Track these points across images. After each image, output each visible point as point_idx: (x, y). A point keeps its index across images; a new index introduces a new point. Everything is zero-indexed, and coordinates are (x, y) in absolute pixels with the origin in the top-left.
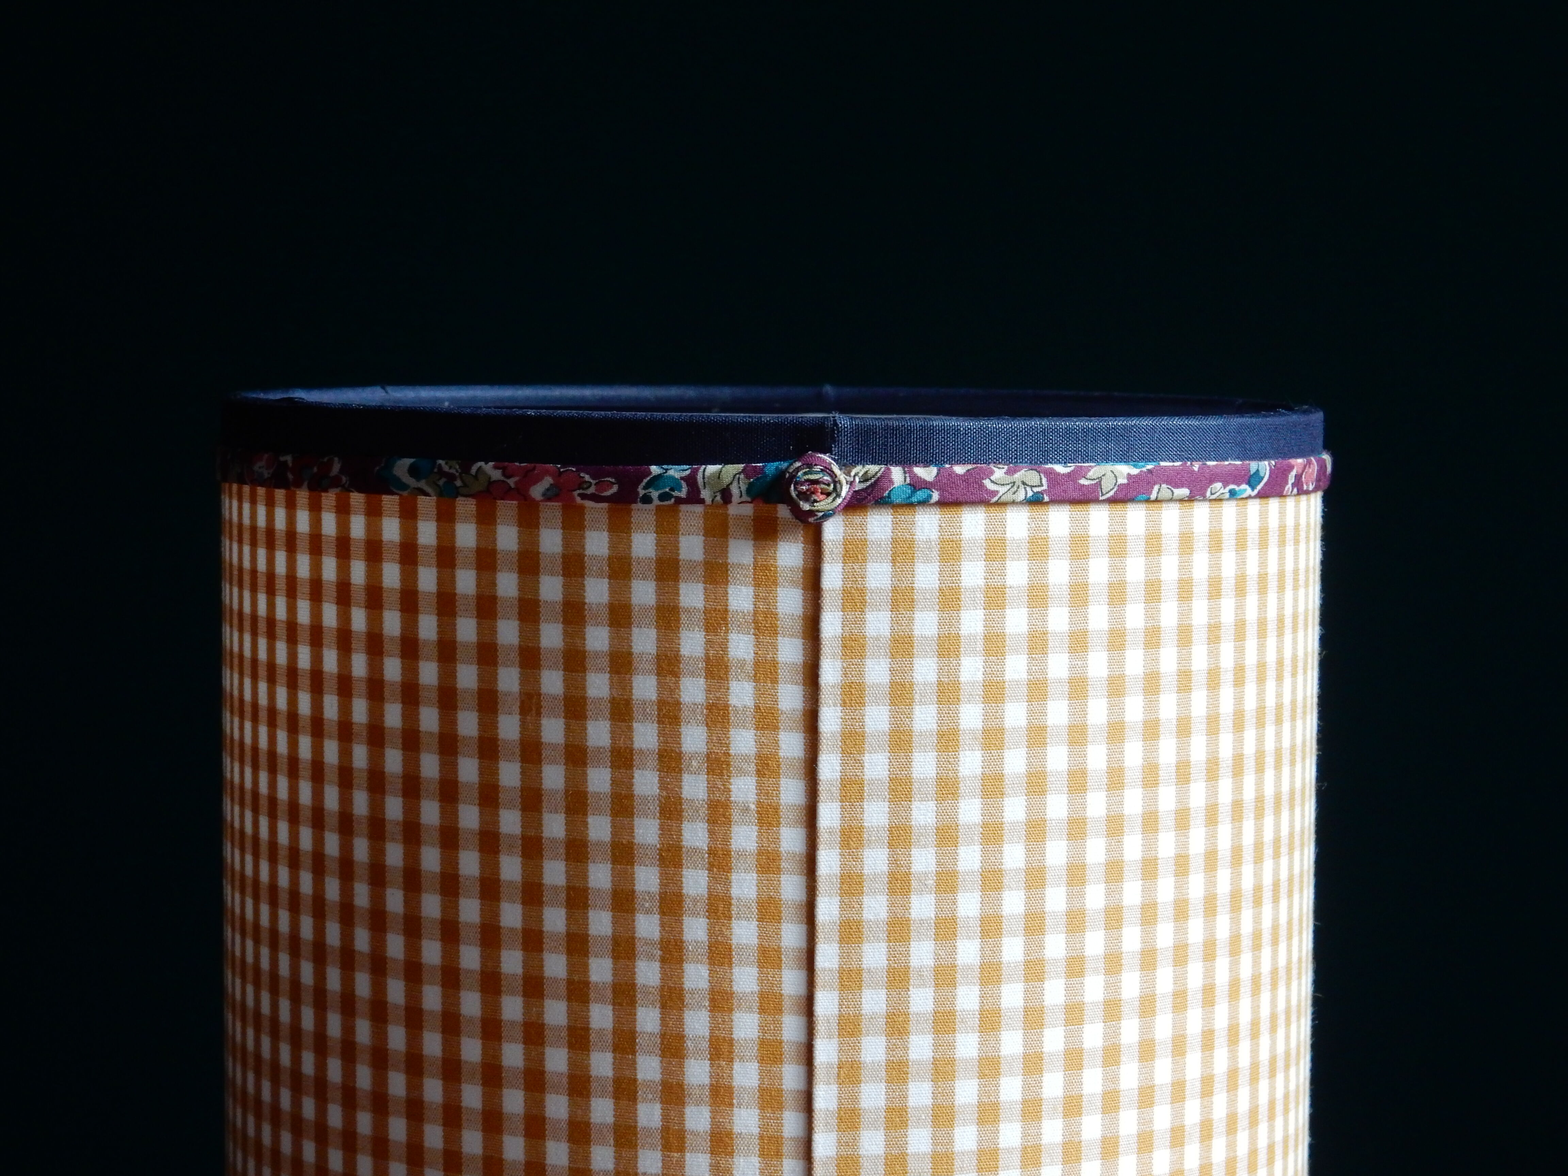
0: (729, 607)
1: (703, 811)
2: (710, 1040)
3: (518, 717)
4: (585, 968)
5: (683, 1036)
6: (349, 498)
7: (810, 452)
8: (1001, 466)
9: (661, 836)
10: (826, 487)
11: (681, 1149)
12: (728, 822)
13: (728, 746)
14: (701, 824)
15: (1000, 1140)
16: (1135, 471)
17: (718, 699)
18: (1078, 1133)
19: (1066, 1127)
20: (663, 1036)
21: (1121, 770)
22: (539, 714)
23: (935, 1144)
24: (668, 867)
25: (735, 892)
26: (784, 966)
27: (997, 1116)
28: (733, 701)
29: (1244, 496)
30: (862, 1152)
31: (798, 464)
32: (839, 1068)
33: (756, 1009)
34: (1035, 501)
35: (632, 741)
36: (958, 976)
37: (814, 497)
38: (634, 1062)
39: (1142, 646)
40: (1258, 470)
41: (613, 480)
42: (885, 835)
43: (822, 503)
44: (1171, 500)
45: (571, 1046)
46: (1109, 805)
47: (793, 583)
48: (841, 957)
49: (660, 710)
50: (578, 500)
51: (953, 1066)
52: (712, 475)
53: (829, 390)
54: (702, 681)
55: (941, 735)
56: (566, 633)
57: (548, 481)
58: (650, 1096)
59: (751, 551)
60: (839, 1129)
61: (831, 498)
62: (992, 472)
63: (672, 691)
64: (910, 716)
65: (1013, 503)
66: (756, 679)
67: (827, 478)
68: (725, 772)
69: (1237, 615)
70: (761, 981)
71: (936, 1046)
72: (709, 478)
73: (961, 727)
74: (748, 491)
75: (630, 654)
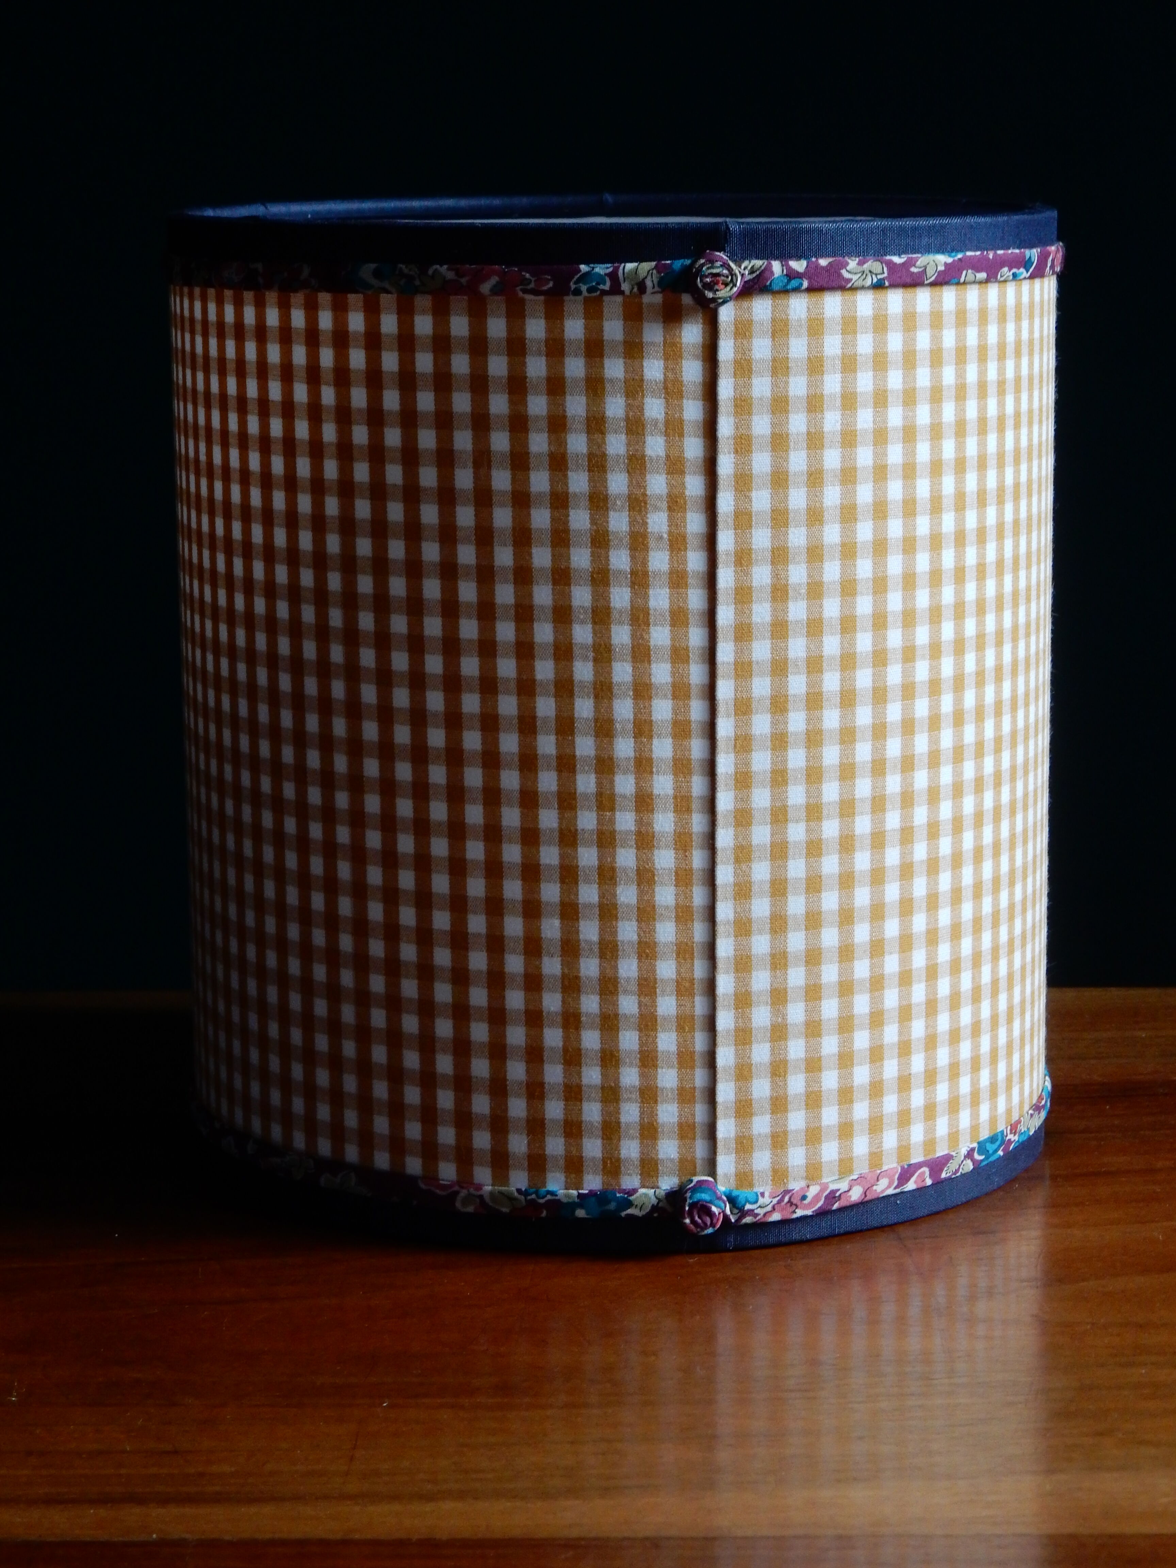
0: (645, 377)
1: (626, 540)
2: (634, 723)
3: (471, 470)
4: (532, 669)
5: (613, 720)
6: (317, 297)
7: (708, 251)
8: (854, 258)
9: (592, 561)
10: (725, 279)
11: (612, 809)
12: (646, 549)
13: (645, 488)
14: (624, 551)
15: (856, 792)
16: (950, 260)
17: (637, 450)
18: (912, 785)
19: (904, 780)
20: (596, 720)
21: (940, 497)
22: (489, 467)
23: (808, 797)
24: (599, 586)
25: (652, 603)
26: (691, 661)
27: (854, 773)
28: (649, 452)
29: (1022, 277)
30: (754, 805)
31: (702, 261)
32: (736, 740)
33: (670, 696)
34: (878, 286)
35: (567, 486)
36: (824, 664)
37: (716, 287)
38: (573, 742)
39: (954, 399)
40: (1030, 257)
41: (549, 277)
42: (768, 555)
43: (722, 292)
44: (974, 282)
45: (521, 731)
46: (931, 526)
47: (696, 357)
48: (736, 653)
49: (590, 460)
50: (521, 294)
51: (821, 735)
52: (631, 271)
53: (609, 198)
54: (623, 437)
55: (810, 474)
56: (511, 402)
57: (494, 280)
58: (587, 768)
59: (661, 331)
60: (736, 788)
61: (728, 288)
62: (847, 264)
63: (599, 446)
64: (786, 460)
65: (863, 288)
66: (667, 434)
67: (725, 272)
68: (643, 509)
69: (1015, 372)
70: (673, 674)
71: (808, 721)
72: (627, 273)
73: (825, 468)
74: (660, 283)
75: (565, 417)
